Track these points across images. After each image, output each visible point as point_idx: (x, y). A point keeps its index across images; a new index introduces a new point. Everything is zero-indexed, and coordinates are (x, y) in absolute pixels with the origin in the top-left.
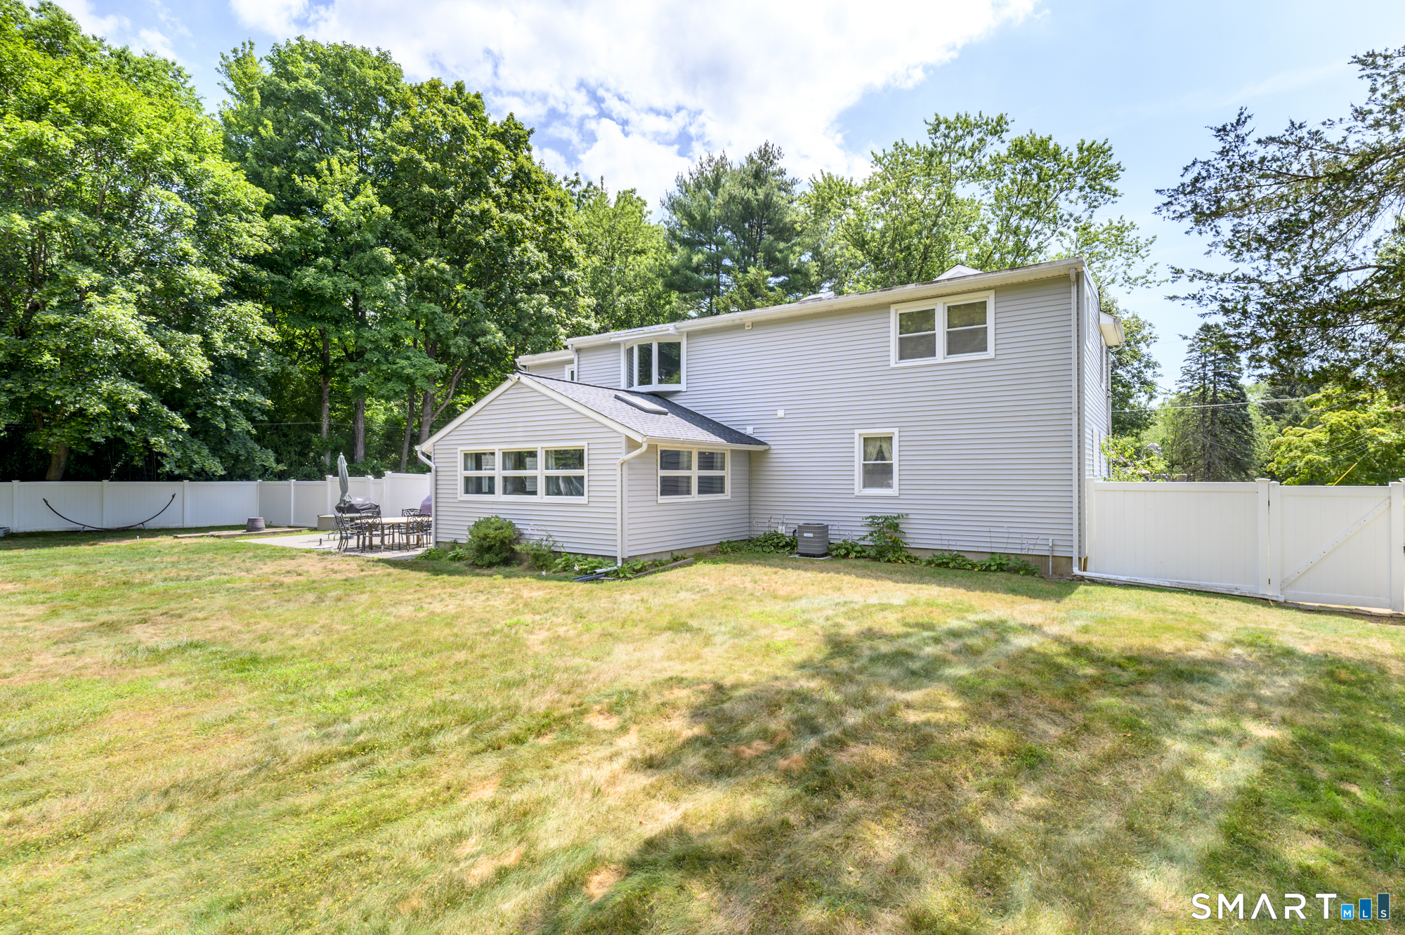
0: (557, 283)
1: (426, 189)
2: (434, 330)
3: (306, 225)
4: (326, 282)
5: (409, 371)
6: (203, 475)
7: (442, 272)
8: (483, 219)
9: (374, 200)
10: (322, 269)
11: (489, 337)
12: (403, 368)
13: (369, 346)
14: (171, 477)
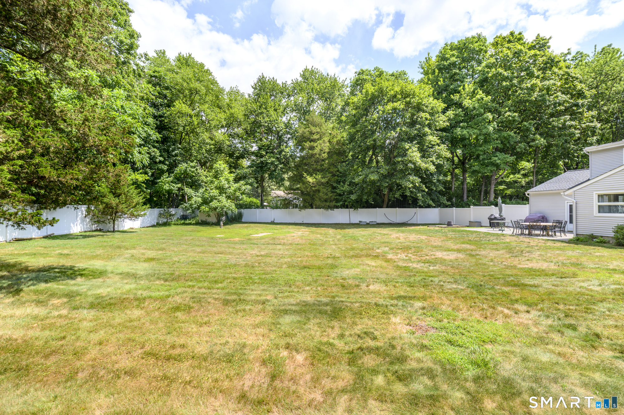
0: (575, 108)
1: (504, 83)
2: (509, 142)
3: (457, 112)
4: (465, 132)
5: (498, 161)
6: (429, 206)
7: (514, 117)
8: (532, 89)
9: (483, 95)
10: (462, 128)
11: (537, 142)
12: (495, 161)
13: (481, 153)
14: (421, 207)
